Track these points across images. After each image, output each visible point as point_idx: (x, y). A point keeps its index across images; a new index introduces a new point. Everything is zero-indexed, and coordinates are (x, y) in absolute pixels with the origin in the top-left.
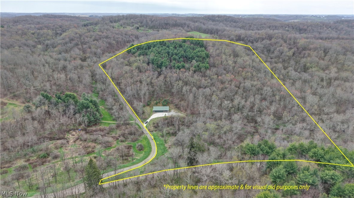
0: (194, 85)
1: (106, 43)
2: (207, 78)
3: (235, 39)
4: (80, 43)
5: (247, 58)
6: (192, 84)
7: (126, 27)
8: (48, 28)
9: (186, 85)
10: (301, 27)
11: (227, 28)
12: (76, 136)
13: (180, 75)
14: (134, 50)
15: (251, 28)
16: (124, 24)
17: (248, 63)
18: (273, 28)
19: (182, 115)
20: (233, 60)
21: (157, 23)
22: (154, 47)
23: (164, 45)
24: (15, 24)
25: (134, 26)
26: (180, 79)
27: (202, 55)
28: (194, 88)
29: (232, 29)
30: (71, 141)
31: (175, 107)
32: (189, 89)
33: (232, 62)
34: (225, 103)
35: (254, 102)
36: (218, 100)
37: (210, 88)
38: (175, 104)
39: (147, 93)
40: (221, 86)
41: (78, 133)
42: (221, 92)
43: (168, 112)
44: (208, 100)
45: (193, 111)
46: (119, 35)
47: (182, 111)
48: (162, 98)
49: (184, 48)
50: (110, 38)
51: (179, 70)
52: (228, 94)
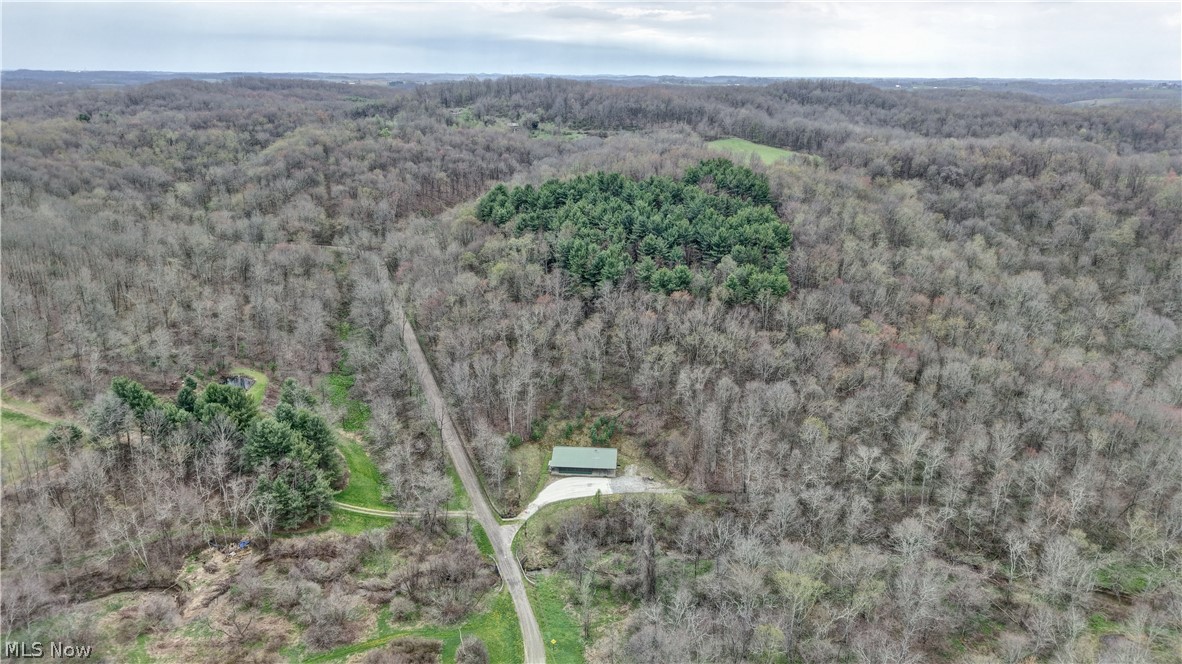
0: (725, 362)
1: (415, 176)
2: (781, 335)
3: (889, 169)
4: (321, 178)
5: (944, 251)
6: (718, 359)
7: (493, 123)
8: (227, 121)
9: (693, 360)
10: (1141, 124)
11: (858, 129)
12: (222, 576)
13: (671, 317)
14: (504, 211)
15: (946, 129)
16: (488, 111)
17: (951, 273)
18: (1030, 130)
19: (670, 493)
20: (887, 255)
21: (600, 107)
22: (576, 201)
23: (616, 194)
24: (132, 107)
25: (523, 119)
26: (667, 336)
27: (761, 237)
28: (726, 381)
29: (875, 133)
30: (197, 602)
31: (641, 452)
32: (704, 380)
33: (884, 269)
34: (858, 456)
35: (991, 457)
36: (830, 439)
37: (794, 383)
38: (642, 440)
39: (531, 390)
40: (839, 374)
41: (233, 561)
42: (840, 401)
43: (614, 475)
44: (783, 437)
45: (716, 478)
46: (464, 152)
47: (670, 475)
48: (590, 408)
49: (692, 205)
50: (429, 160)
51: (664, 297)
52: (872, 411)
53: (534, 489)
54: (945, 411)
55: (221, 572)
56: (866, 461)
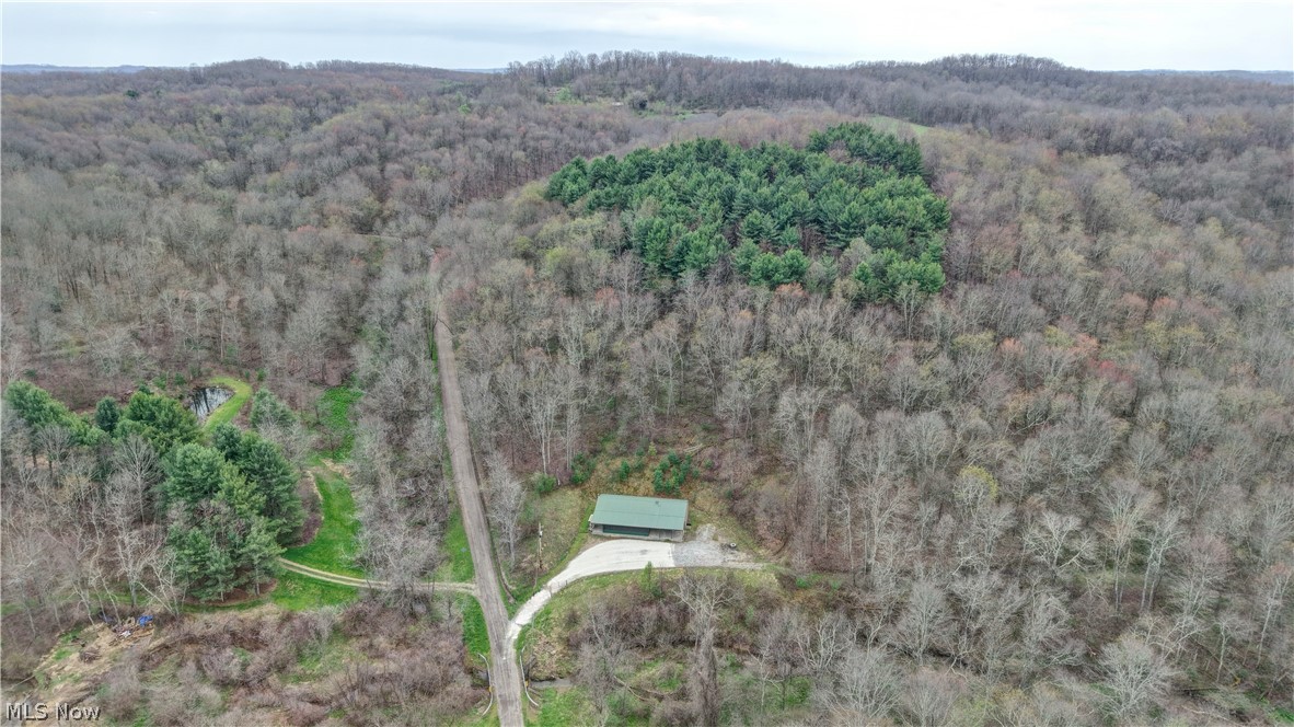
0: (847, 382)
1: (489, 155)
2: (930, 347)
3: (1080, 143)
4: (374, 155)
5: (1166, 238)
6: (836, 376)
7: (593, 101)
8: (286, 97)
9: (801, 380)
12: (99, 667)
13: (774, 318)
14: (576, 187)
16: (588, 90)
17: (1177, 266)
19: (756, 569)
20: (1083, 243)
21: (720, 82)
22: (665, 173)
23: (717, 164)
25: (629, 97)
26: (765, 346)
27: (908, 215)
28: (845, 410)
31: (723, 506)
32: (815, 408)
33: (1081, 258)
34: (1042, 528)
35: (1256, 538)
36: (999, 501)
37: (947, 414)
38: (726, 488)
39: (573, 415)
40: (1014, 404)
41: (123, 645)
42: (1015, 442)
43: (680, 538)
44: (927, 495)
45: (827, 550)
46: (551, 129)
47: (761, 541)
48: (656, 441)
49: (814, 175)
50: (507, 137)
51: (767, 292)
52: (1064, 459)
53: (564, 555)
54: (1179, 464)
55: (102, 661)
56: (1056, 537)
